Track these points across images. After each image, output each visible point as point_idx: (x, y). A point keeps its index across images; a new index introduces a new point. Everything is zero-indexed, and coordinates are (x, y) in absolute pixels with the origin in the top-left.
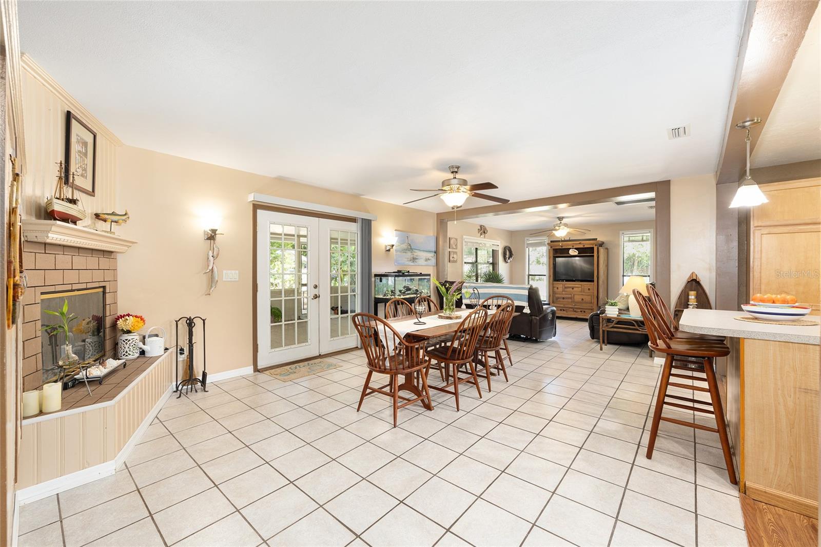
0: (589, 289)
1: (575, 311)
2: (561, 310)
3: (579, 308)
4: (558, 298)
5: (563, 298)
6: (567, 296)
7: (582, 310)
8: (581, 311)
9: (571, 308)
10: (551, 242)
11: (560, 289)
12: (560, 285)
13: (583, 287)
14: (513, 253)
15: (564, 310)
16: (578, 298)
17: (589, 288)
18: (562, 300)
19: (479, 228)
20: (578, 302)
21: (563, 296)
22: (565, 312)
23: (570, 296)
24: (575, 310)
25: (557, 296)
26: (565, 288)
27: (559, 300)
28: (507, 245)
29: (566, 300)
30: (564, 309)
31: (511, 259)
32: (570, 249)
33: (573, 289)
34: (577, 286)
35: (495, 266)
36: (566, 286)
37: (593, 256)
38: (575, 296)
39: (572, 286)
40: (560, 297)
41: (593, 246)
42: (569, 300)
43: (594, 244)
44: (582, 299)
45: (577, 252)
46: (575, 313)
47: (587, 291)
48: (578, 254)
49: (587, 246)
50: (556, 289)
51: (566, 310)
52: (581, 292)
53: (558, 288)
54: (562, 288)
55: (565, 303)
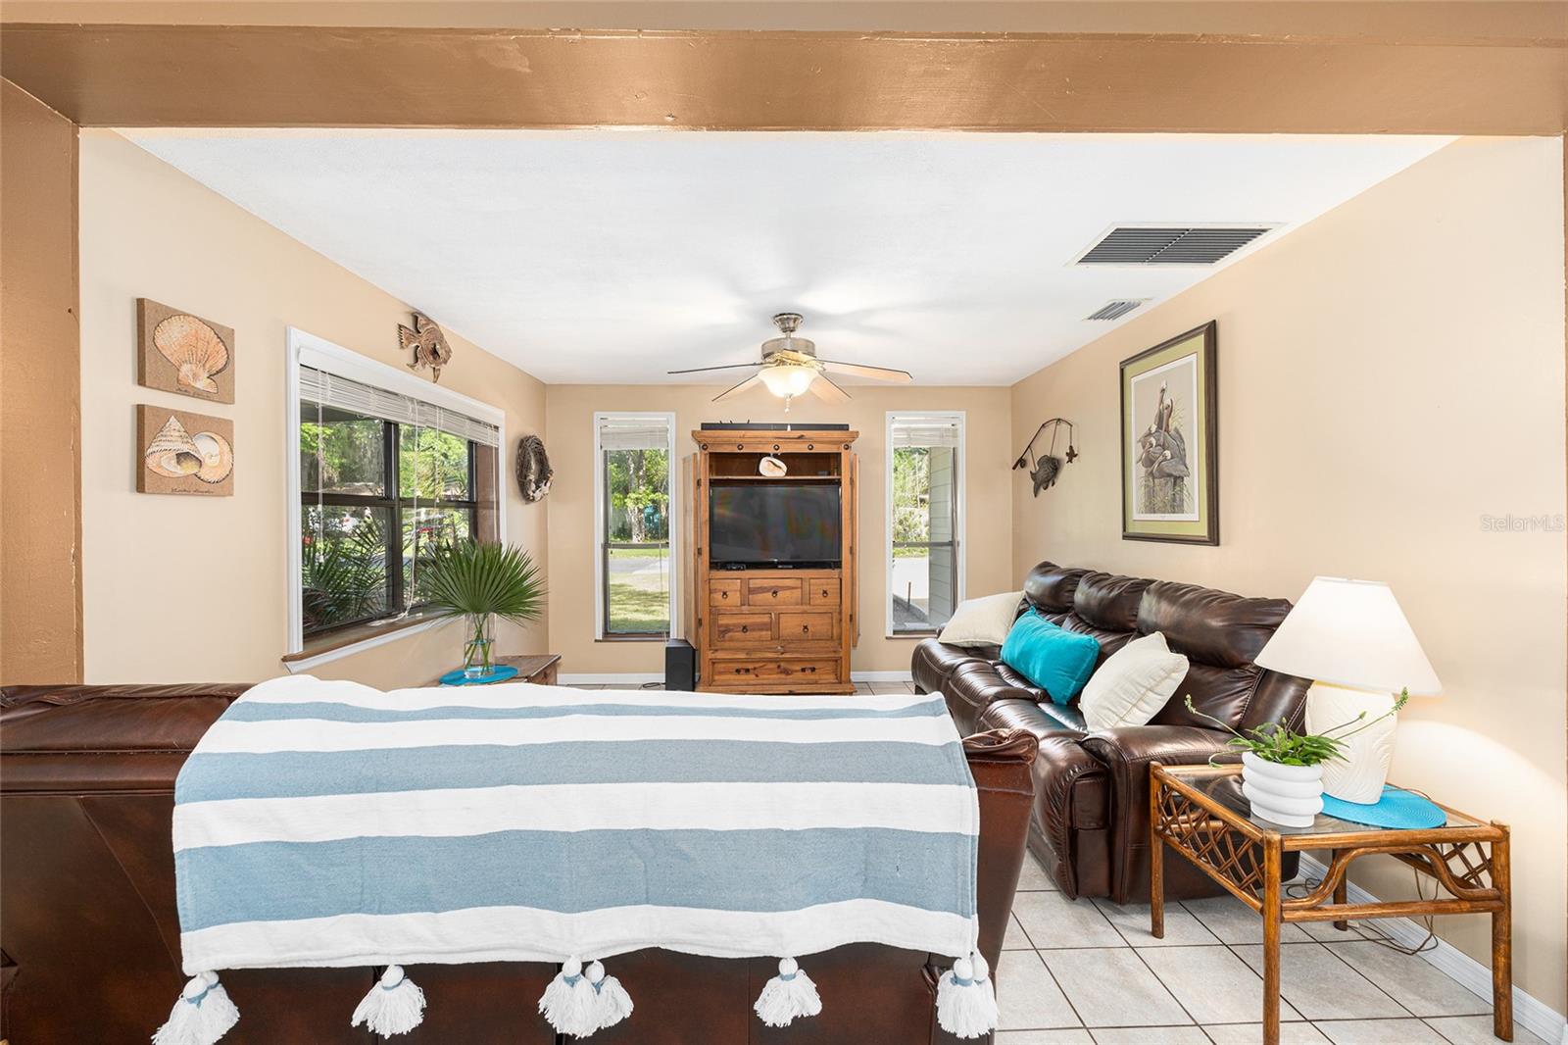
0: (825, 592)
1: (787, 672)
2: (738, 671)
3: (800, 660)
4: (727, 630)
5: (745, 629)
6: (757, 619)
7: (804, 665)
8: (803, 670)
9: (771, 661)
10: (705, 427)
11: (734, 598)
12: (732, 582)
13: (806, 588)
14: (552, 464)
15: (747, 670)
16: (790, 625)
17: (825, 588)
18: (739, 635)
19: (408, 323)
20: (790, 641)
21: (743, 621)
22: (751, 676)
23: (766, 619)
24: (782, 664)
25: (723, 621)
26: (752, 591)
27: (727, 635)
28: (530, 431)
29: (756, 634)
30: (750, 666)
31: (545, 489)
32: (768, 455)
33: (775, 593)
34: (788, 583)
35: (482, 512)
36: (753, 584)
37: (838, 483)
38: (783, 618)
39: (773, 585)
40: (734, 625)
41: (839, 448)
42: (764, 633)
43: (842, 442)
44: (806, 627)
45: (785, 468)
46: (783, 676)
47: (818, 599)
48: (787, 474)
49: (818, 449)
50: (719, 596)
51: (755, 669)
52: (802, 604)
53: (725, 593)
54: (738, 594)
55: (750, 644)
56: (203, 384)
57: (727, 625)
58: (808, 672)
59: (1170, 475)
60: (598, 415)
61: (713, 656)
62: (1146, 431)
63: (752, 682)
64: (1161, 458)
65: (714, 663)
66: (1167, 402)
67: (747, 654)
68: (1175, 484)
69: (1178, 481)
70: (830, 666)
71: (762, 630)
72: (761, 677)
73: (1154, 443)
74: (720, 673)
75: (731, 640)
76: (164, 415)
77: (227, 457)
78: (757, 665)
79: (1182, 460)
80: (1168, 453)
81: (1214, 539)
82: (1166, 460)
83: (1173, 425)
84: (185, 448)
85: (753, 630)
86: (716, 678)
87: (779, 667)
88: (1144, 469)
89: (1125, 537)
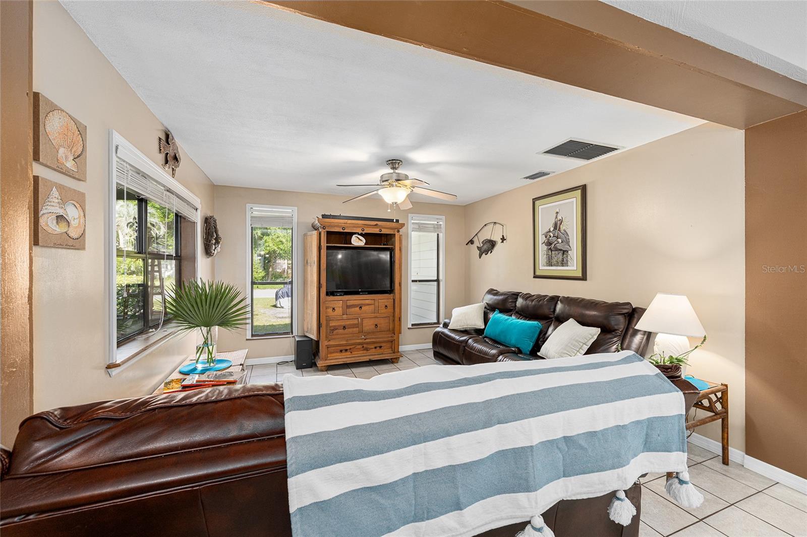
0: (386, 306)
1: (367, 349)
2: (341, 351)
3: (374, 343)
4: (335, 328)
5: (344, 328)
6: (351, 322)
7: (376, 345)
8: (376, 348)
9: (359, 344)
10: (324, 216)
11: (339, 311)
12: (338, 303)
13: (377, 304)
14: (221, 233)
15: (346, 350)
16: (368, 325)
17: (386, 304)
18: (341, 331)
20: (368, 333)
21: (343, 323)
22: (348, 353)
23: (356, 322)
24: (365, 346)
25: (332, 324)
26: (348, 307)
27: (335, 332)
29: (351, 330)
30: (348, 348)
32: (355, 233)
33: (361, 307)
34: (367, 302)
35: (185, 264)
36: (349, 303)
38: (364, 321)
39: (359, 303)
40: (338, 326)
41: (394, 232)
42: (355, 329)
43: (396, 229)
44: (376, 325)
45: (364, 241)
46: (365, 352)
47: (383, 310)
48: (365, 244)
49: (384, 231)
50: (330, 310)
51: (350, 349)
52: (374, 313)
53: (334, 309)
54: (341, 309)
55: (347, 336)
56: (70, 164)
57: (335, 326)
58: (378, 348)
59: (561, 250)
60: (248, 206)
61: (327, 344)
62: (548, 230)
63: (348, 356)
64: (556, 242)
65: (328, 347)
66: (559, 218)
67: (347, 341)
68: (563, 254)
69: (565, 252)
70: (389, 345)
71: (353, 328)
72: (353, 353)
73: (552, 235)
74: (331, 353)
75: (337, 334)
76: (51, 184)
77: (82, 220)
78: (351, 347)
79: (568, 243)
80: (560, 240)
81: (584, 278)
82: (558, 243)
83: (563, 228)
84: (61, 212)
85: (349, 328)
86: (329, 355)
87: (363, 347)
88: (546, 247)
89: (534, 277)
